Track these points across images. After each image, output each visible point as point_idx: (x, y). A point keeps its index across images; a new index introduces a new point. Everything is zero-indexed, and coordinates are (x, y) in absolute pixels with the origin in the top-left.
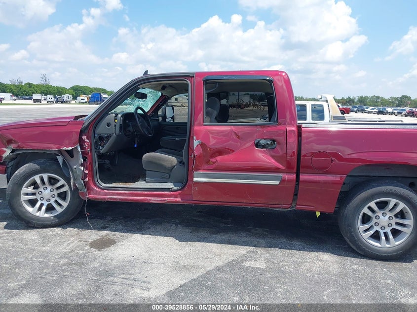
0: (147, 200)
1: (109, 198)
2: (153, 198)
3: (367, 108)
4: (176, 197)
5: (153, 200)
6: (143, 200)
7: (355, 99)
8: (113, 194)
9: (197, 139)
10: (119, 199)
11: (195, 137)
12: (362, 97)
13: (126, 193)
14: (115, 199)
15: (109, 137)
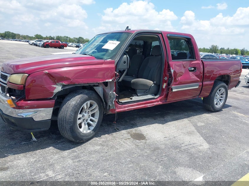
0: (146, 106)
1: (127, 110)
2: (148, 105)
3: (69, 44)
4: (158, 101)
5: (149, 105)
6: (144, 106)
7: (54, 37)
8: (129, 106)
9: (173, 69)
10: (133, 109)
11: (171, 68)
12: (58, 37)
13: (135, 105)
14: (130, 109)
15: (124, 71)
